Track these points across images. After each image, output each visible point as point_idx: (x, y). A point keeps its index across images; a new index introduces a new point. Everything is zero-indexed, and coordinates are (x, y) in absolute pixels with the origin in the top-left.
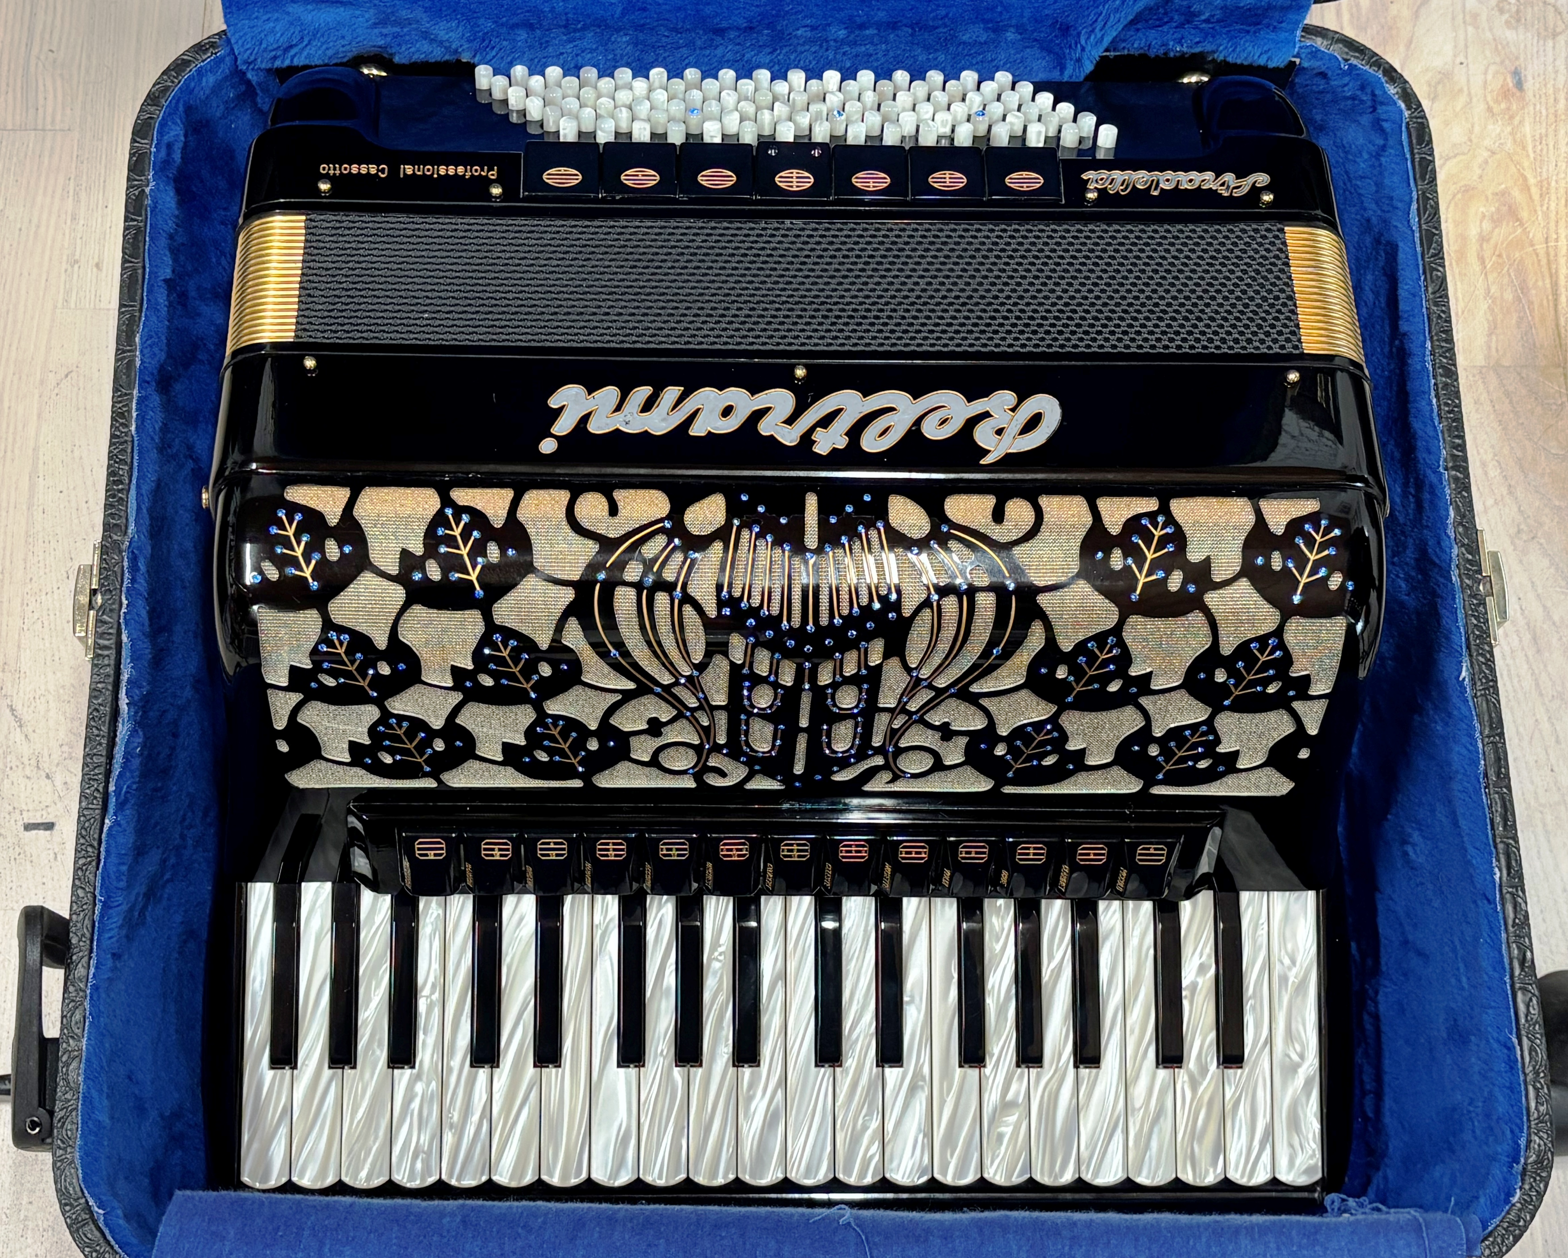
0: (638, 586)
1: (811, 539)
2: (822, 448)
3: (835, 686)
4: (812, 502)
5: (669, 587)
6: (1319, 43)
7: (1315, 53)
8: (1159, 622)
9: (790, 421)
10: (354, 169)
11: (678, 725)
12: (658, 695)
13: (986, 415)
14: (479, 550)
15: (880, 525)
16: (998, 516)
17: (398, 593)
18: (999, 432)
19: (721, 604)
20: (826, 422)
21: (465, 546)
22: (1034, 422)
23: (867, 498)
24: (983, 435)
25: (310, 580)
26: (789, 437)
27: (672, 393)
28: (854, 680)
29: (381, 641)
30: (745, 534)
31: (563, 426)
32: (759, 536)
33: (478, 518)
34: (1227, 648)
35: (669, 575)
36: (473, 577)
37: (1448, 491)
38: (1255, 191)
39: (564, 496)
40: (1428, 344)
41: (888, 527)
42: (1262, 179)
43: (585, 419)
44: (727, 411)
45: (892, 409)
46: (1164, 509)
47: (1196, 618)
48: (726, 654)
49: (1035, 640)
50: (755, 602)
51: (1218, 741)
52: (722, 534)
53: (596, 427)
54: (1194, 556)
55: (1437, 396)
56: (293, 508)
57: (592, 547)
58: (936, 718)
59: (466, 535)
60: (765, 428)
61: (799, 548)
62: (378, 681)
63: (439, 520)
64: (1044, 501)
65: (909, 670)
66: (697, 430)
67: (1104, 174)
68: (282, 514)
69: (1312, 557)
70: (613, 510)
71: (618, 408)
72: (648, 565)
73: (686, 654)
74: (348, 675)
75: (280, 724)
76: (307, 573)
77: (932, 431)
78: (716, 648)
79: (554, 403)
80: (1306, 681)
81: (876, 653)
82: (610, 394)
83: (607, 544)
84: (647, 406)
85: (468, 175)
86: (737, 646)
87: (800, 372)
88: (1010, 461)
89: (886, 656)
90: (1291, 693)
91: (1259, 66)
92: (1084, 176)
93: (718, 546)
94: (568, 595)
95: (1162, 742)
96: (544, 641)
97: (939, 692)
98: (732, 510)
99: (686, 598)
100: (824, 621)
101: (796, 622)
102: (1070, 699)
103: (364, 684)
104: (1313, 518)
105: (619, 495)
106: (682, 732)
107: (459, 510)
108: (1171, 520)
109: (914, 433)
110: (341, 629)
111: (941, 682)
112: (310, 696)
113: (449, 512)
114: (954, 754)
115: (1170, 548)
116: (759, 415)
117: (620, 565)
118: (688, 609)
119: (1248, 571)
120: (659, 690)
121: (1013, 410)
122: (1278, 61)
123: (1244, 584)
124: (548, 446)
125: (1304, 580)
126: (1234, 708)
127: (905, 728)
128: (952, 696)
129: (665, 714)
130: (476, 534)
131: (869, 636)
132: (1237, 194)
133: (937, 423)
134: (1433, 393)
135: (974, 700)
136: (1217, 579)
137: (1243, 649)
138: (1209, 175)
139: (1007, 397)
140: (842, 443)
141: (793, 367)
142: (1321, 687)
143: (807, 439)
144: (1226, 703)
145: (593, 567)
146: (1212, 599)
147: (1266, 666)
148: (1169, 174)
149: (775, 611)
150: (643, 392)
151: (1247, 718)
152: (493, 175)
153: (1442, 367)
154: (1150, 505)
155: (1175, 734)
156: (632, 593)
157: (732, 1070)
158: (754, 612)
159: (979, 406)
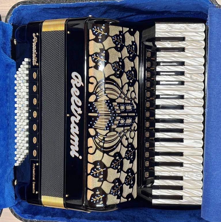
0: (104, 143)
1: (96, 115)
2: (81, 112)
3: (120, 110)
4: (90, 114)
5: (104, 138)
6: (8, 19)
7: (10, 21)
8: (110, 57)
9: (76, 117)
10: (34, 187)
11: (127, 135)
12: (122, 139)
13: (75, 84)
14: (97, 169)
15: (94, 103)
16: (92, 83)
17: (105, 182)
18: (78, 82)
19: (107, 130)
20: (76, 111)
21: (97, 171)
22: (76, 77)
23: (89, 105)
24: (79, 85)
25: (103, 196)
26: (79, 118)
27: (71, 136)
28: (119, 107)
29: (113, 185)
30: (95, 125)
31: (77, 155)
32: (95, 123)
33: (93, 169)
34: (114, 45)
35: (102, 138)
36: (102, 170)
37: (87, 2)
38: (36, 36)
39: (89, 155)
40: (62, 4)
41: (94, 102)
42: (34, 35)
43: (76, 151)
44: (75, 128)
45: (74, 100)
46: (91, 56)
47: (109, 51)
48: (115, 128)
49: (113, 77)
50: (107, 124)
51: (130, 45)
52: (95, 129)
53: (77, 150)
54: (99, 51)
55: (71, 3)
56: (91, 199)
57: (97, 151)
58: (126, 92)
59: (95, 171)
60: (77, 122)
61: (98, 117)
62: (119, 185)
63: (93, 175)
64: (90, 76)
65: (118, 98)
66: (78, 133)
67: (33, 62)
68: (92, 201)
69: (99, 31)
70: (91, 147)
71: (74, 146)
72: (100, 142)
73: (115, 135)
74: (118, 190)
75: (126, 200)
76: (101, 197)
77: (78, 93)
78: (114, 130)
79: (73, 156)
80: (120, 32)
81: (115, 104)
82: (72, 147)
83: (97, 148)
84: (74, 141)
85: (34, 169)
86: (114, 127)
87: (68, 115)
88: (83, 81)
89: (115, 102)
90: (122, 34)
91: (13, 30)
92: (34, 65)
93: (97, 130)
94: (105, 154)
95: (130, 54)
96: (113, 158)
97: (121, 92)
98: (91, 127)
99: (106, 135)
100: (110, 112)
101: (110, 117)
102: (123, 71)
103: (120, 187)
104: (93, 31)
105: (89, 146)
106: (128, 135)
107: (91, 172)
108: (93, 55)
109: (78, 97)
110: (111, 191)
111: (120, 92)
112: (121, 196)
113: (91, 174)
114: (132, 89)
115: (98, 55)
116: (75, 122)
117: (100, 146)
118: (107, 135)
119: (101, 42)
120: (121, 139)
121: (74, 80)
122: (12, 27)
123: (104, 43)
124: (81, 157)
125: (103, 33)
126: (124, 43)
127: (127, 97)
128: (122, 90)
129: (125, 137)
130: (95, 169)
131: (112, 105)
132: (37, 39)
133: (76, 93)
134: (70, 3)
135: (123, 87)
136: (103, 47)
137: (115, 43)
138: (33, 44)
139: (72, 81)
140: (80, 109)
141: (67, 116)
142: (120, 29)
143: (79, 115)
144: (123, 44)
145: (101, 151)
146: (106, 49)
147: (117, 39)
148: (33, 50)
149: (108, 121)
150: (71, 141)
151: (126, 40)
152: (34, 165)
153: (66, 2)
154: (90, 58)
155: (128, 52)
156: (105, 144)
157: (184, 124)
158: (108, 124)
159: (74, 86)
